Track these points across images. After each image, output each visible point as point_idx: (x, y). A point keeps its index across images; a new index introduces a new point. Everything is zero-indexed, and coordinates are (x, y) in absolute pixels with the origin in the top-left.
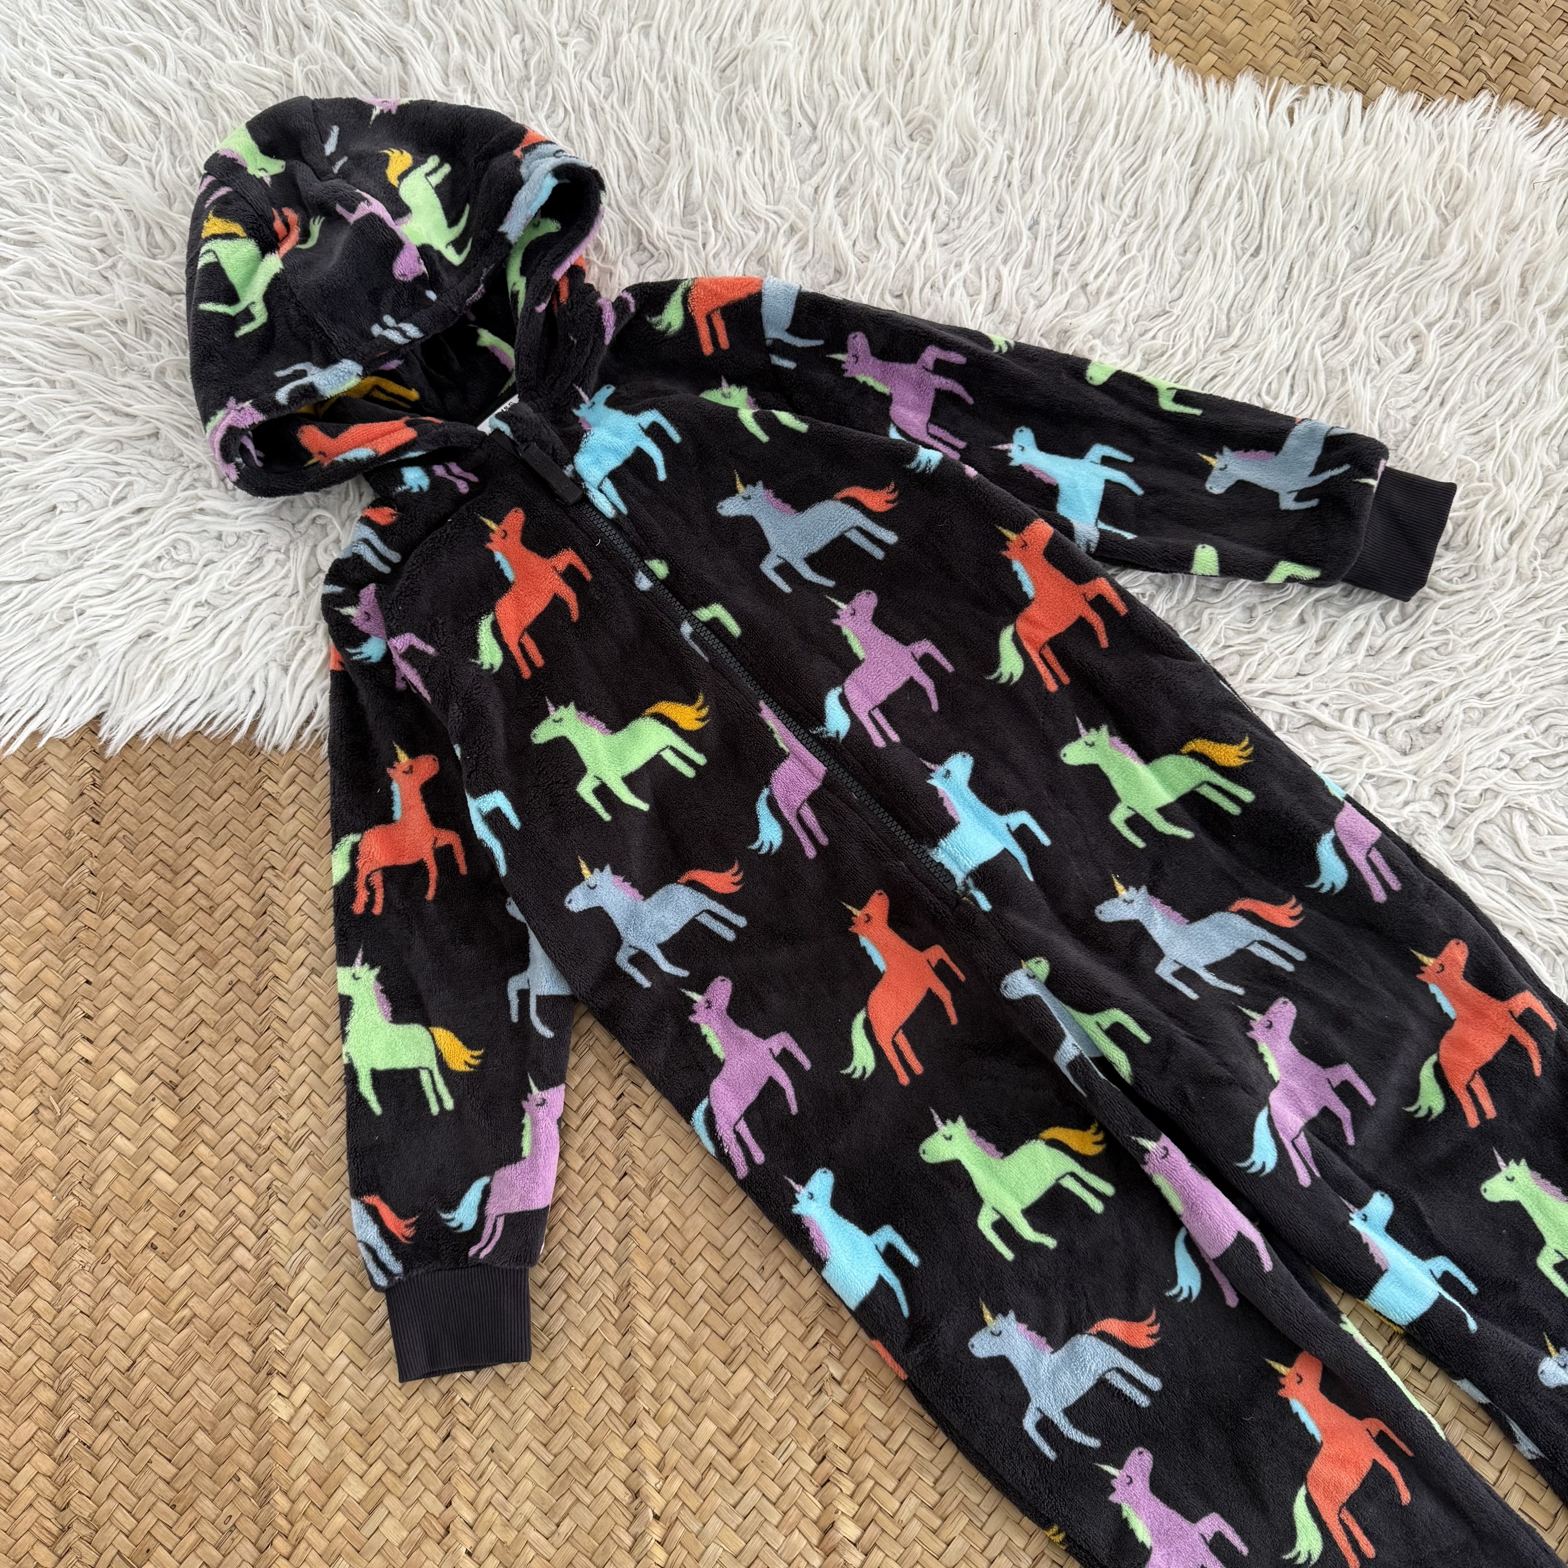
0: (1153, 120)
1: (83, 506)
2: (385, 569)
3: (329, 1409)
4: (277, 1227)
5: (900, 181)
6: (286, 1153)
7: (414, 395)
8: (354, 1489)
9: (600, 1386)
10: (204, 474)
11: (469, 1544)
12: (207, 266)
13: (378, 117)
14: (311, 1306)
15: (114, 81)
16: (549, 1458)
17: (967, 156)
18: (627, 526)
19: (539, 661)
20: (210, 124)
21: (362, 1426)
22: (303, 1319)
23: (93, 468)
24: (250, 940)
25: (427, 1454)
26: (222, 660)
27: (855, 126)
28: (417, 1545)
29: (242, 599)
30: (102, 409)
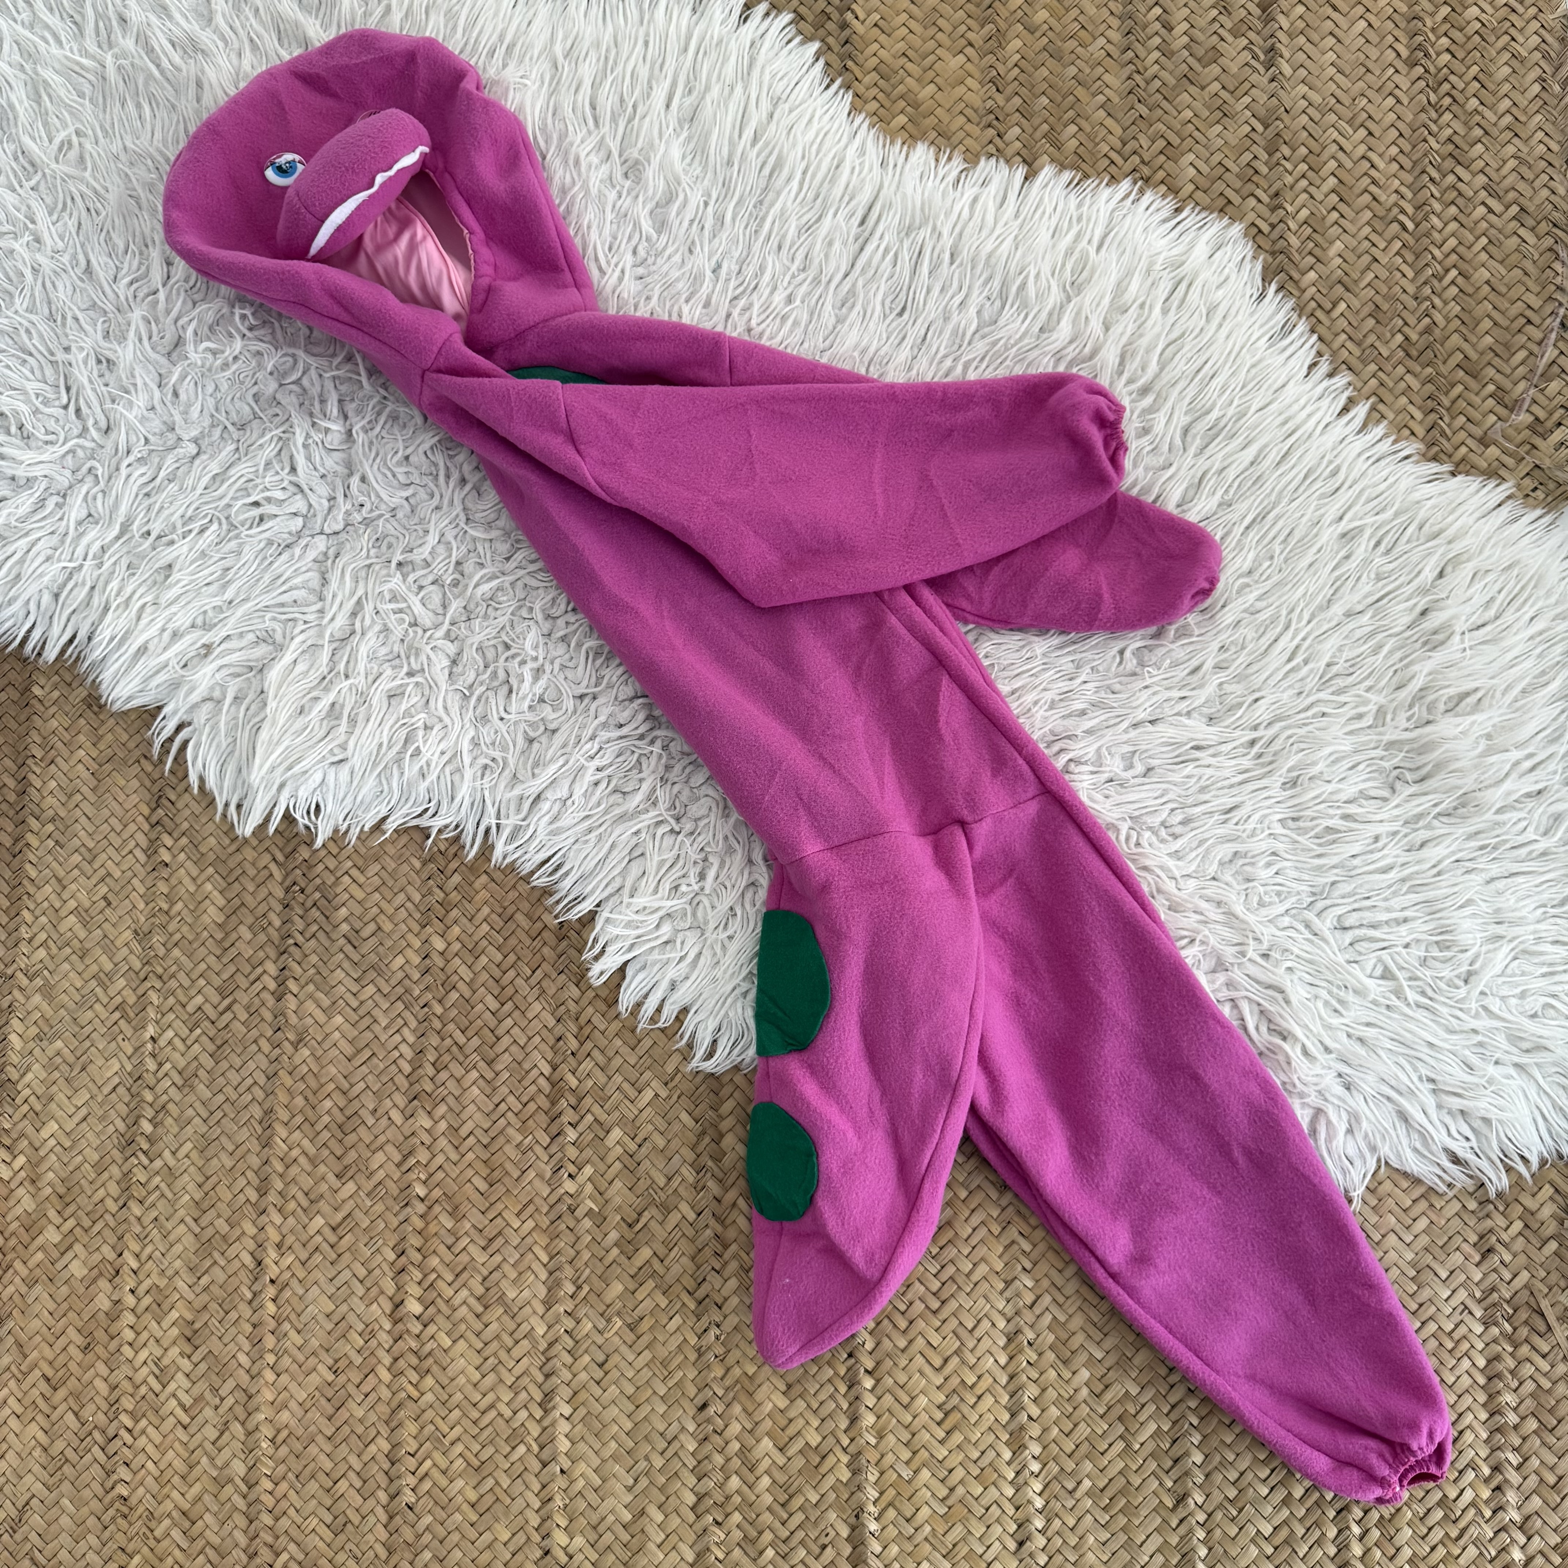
0: (833, 181)
3: (39, 1176)
4: (13, 1037)
5: (609, 216)
6: (25, 982)
8: (52, 1236)
9: (242, 1182)
11: (132, 1284)
14: (33, 1099)
16: (197, 1230)
17: (669, 198)
21: (62, 1190)
22: (26, 1108)
24: (11, 813)
25: (108, 1217)
27: (577, 162)
28: (94, 1281)
29: (27, 534)
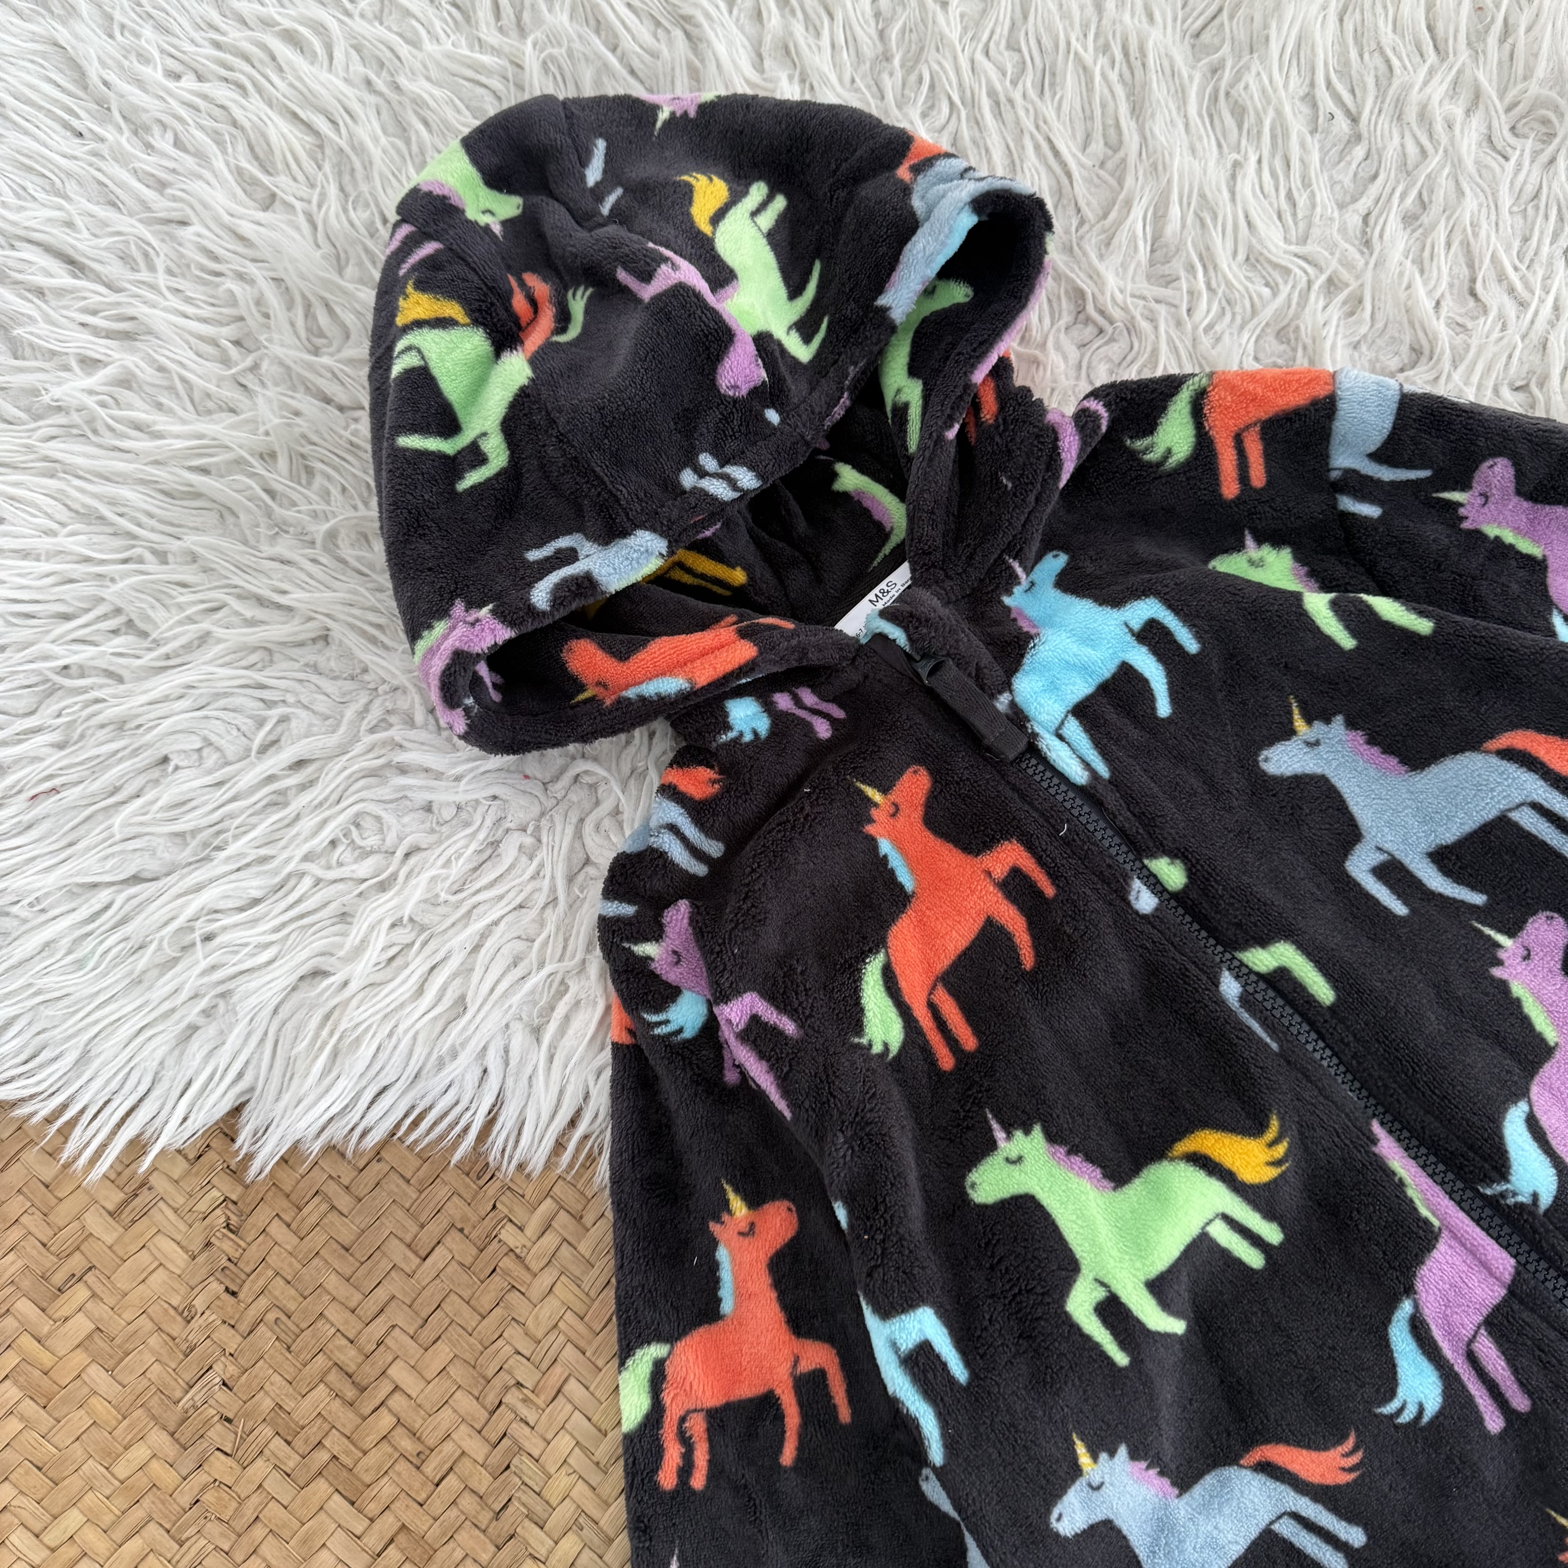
1: (211, 758)
2: (699, 869)
5: (1506, 201)
7: (739, 576)
10: (403, 703)
12: (409, 373)
13: (668, 123)
15: (255, 84)
18: (1112, 799)
19: (969, 1041)
20: (400, 144)
23: (226, 695)
24: (485, 1517)
26: (435, 1018)
27: (1423, 117)
29: (470, 915)
30: (239, 597)
